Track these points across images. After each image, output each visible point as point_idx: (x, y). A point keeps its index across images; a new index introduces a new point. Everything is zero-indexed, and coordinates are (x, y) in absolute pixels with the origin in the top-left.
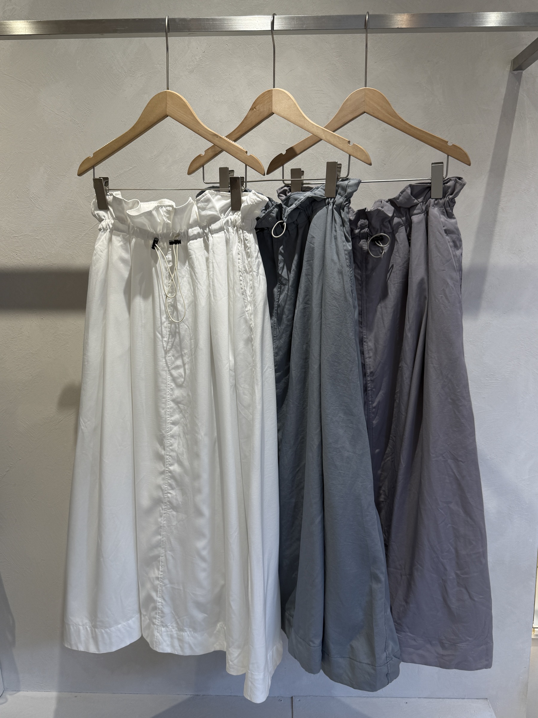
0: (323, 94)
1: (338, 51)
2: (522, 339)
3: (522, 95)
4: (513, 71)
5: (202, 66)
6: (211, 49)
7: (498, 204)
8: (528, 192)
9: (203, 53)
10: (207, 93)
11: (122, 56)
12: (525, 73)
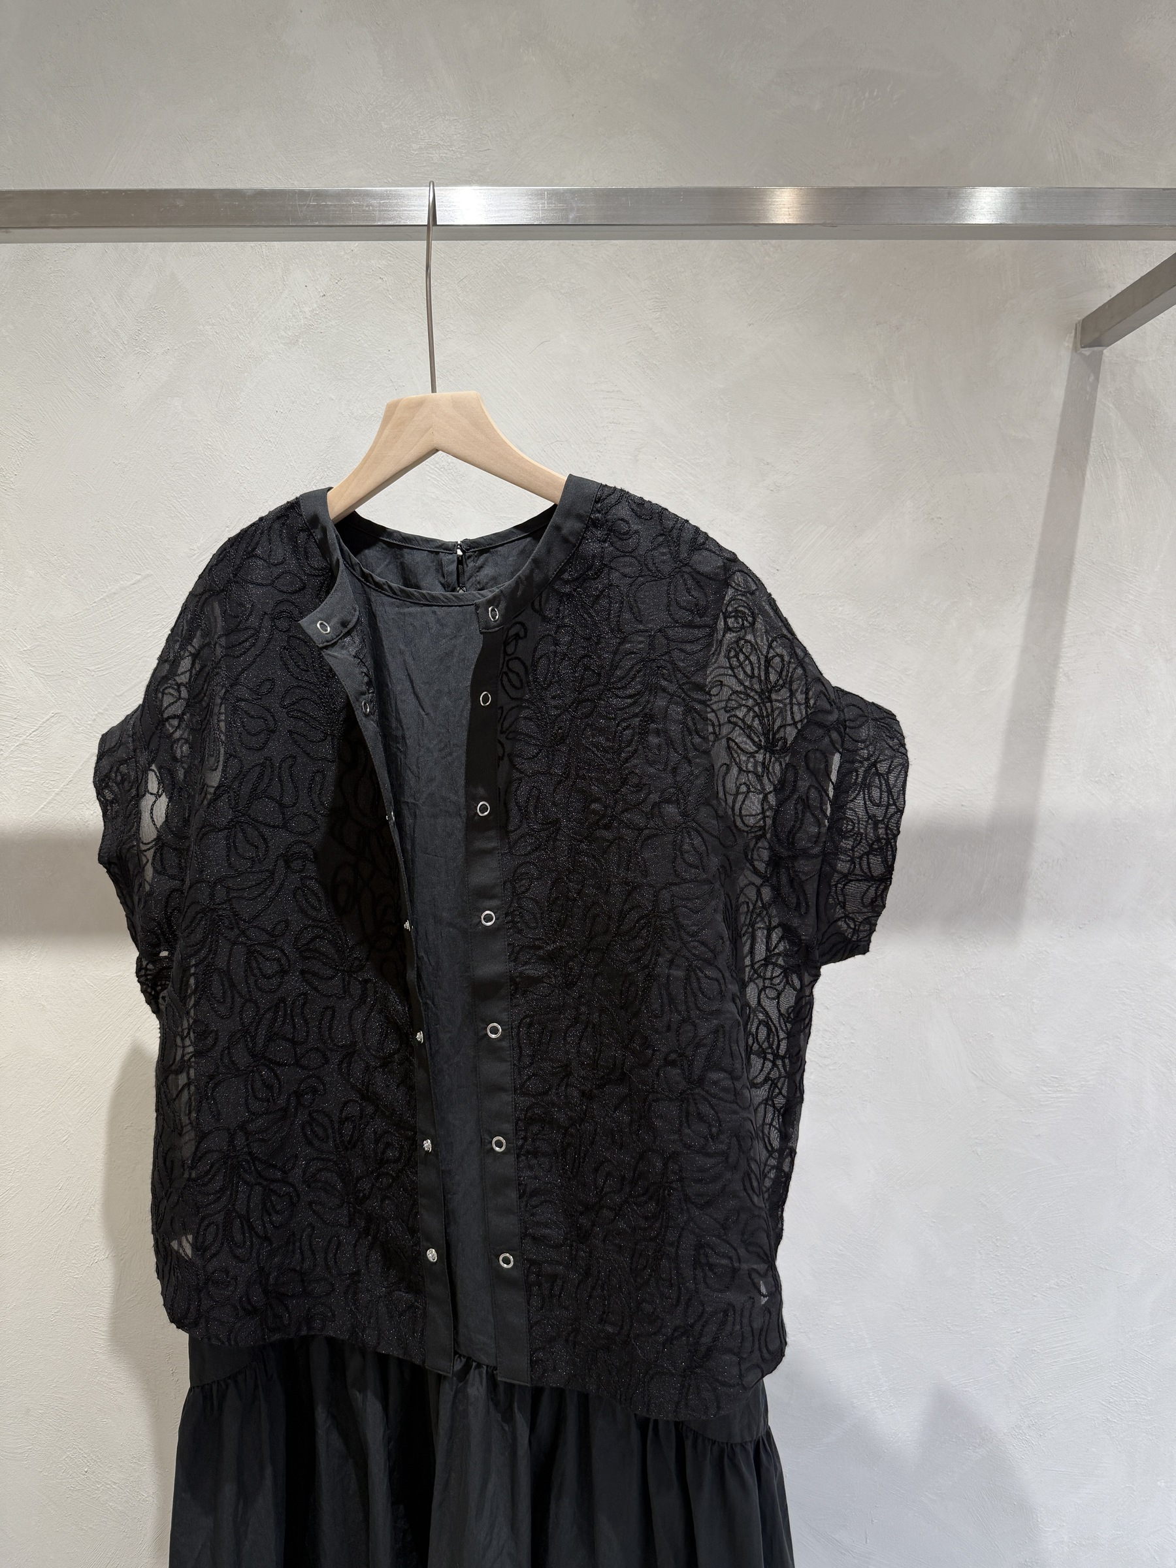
0: (623, 399)
1: (657, 295)
2: (1125, 990)
3: (1105, 405)
4: (1082, 347)
5: (319, 330)
6: (340, 289)
7: (1055, 664)
8: (1126, 635)
9: (321, 298)
10: (333, 397)
11: (116, 303)
12: (1107, 354)
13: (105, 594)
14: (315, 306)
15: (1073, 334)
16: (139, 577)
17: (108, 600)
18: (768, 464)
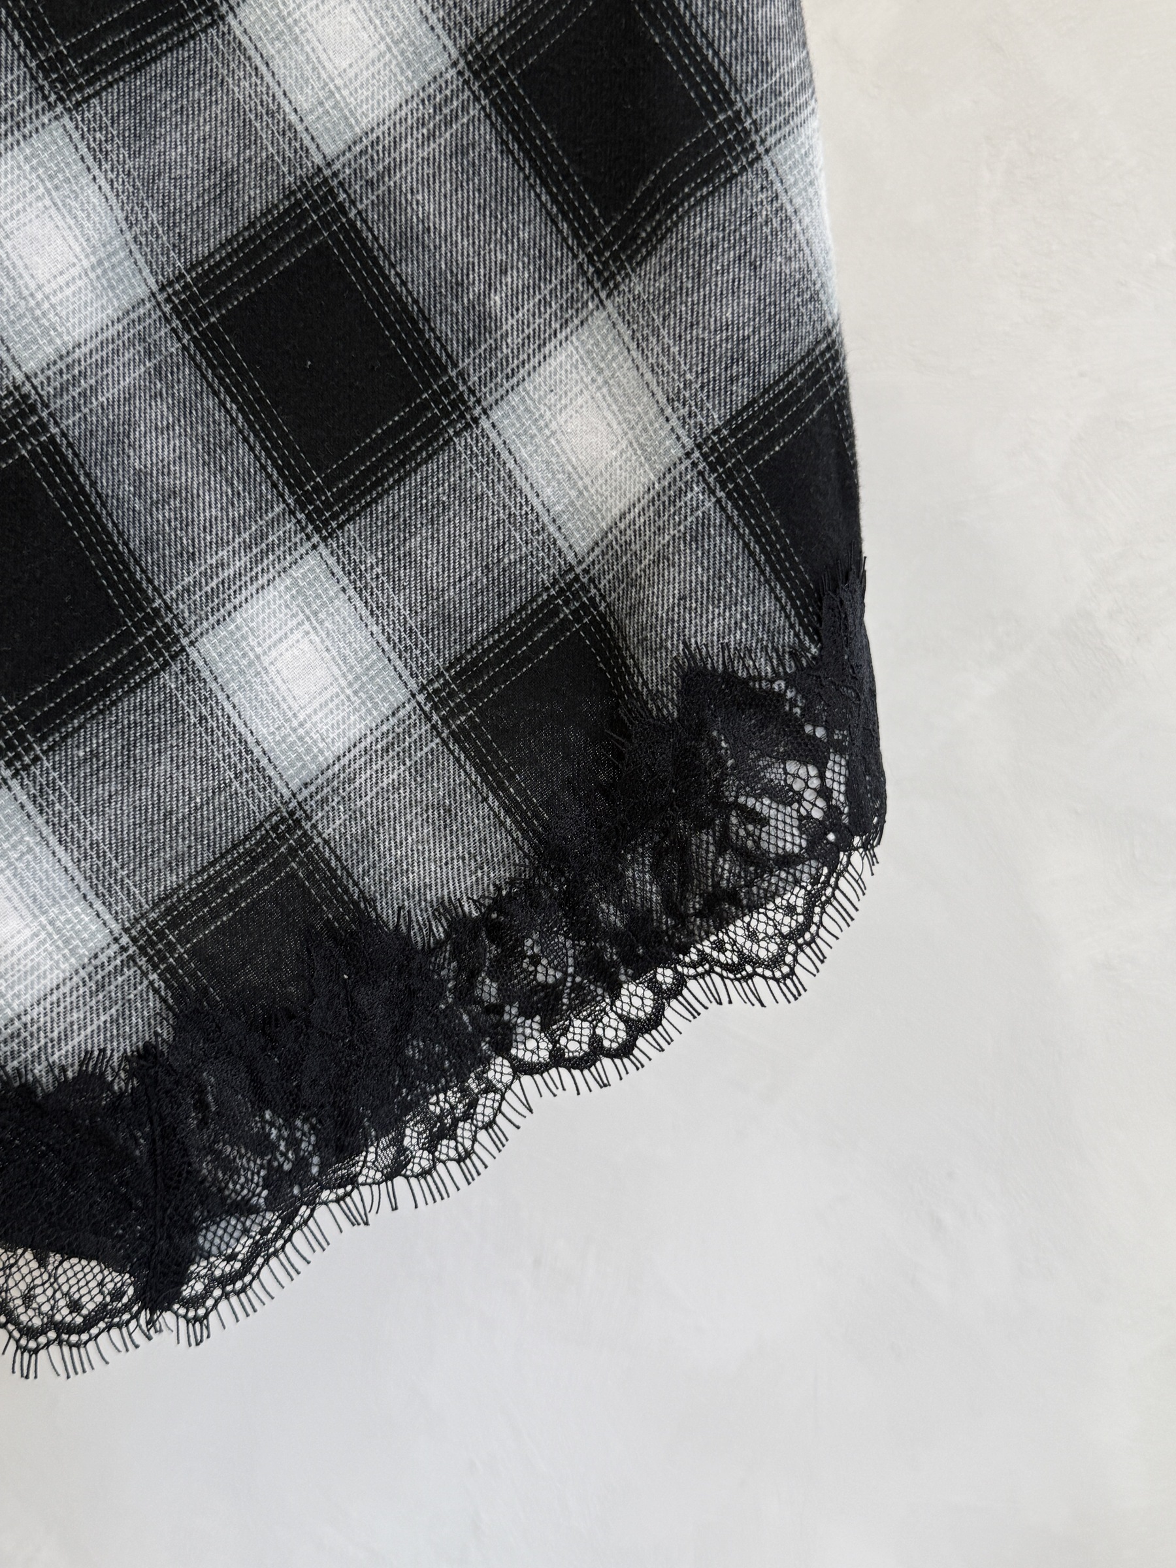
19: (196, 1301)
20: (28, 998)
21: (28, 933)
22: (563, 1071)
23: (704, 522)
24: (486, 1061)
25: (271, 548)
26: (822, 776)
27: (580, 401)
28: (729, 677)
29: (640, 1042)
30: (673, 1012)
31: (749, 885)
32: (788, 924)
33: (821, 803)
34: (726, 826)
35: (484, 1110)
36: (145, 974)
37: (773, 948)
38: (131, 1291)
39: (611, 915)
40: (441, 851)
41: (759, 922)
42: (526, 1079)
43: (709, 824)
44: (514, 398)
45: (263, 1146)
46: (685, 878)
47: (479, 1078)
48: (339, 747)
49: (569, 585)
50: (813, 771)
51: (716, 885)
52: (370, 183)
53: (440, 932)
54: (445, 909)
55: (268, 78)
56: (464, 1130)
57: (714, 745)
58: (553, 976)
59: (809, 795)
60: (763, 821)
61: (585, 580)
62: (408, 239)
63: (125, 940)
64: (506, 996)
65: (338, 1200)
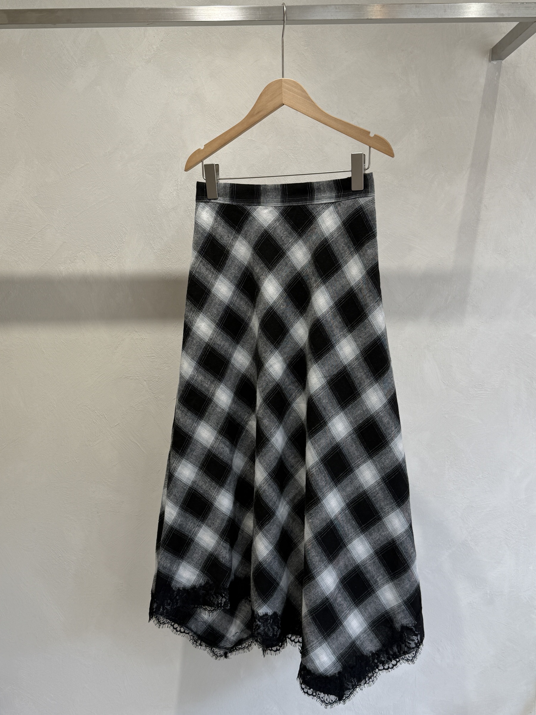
1: (306, 39)
3: (503, 86)
4: (492, 60)
5: (160, 56)
7: (480, 201)
8: (512, 188)
9: (161, 42)
10: (166, 85)
11: (73, 45)
12: (504, 63)
13: (68, 172)
14: (158, 45)
15: (489, 55)
16: (83, 165)
17: (70, 175)
18: (354, 113)
19: (344, 700)
20: (327, 666)
21: (327, 659)
22: (384, 670)
23: (404, 610)
24: (375, 670)
25: (351, 609)
26: (417, 637)
27: (388, 592)
28: (407, 627)
29: (394, 667)
30: (398, 664)
31: (409, 651)
32: (413, 655)
33: (417, 640)
34: (406, 644)
35: (375, 675)
36: (339, 663)
37: (411, 658)
38: (338, 699)
39: (391, 652)
40: (371, 645)
41: (410, 655)
42: (380, 671)
43: (404, 644)
44: (380, 590)
45: (352, 682)
46: (401, 649)
47: (375, 671)
48: (359, 633)
49: (386, 612)
50: (416, 637)
51: (405, 651)
52: (363, 566)
53: (370, 655)
54: (371, 652)
55: (352, 554)
56: (373, 678)
57: (405, 635)
58: (384, 659)
59: (416, 640)
60: (411, 644)
61: (388, 612)
62: (367, 572)
63: (337, 659)
64: (378, 662)
65: (359, 687)
